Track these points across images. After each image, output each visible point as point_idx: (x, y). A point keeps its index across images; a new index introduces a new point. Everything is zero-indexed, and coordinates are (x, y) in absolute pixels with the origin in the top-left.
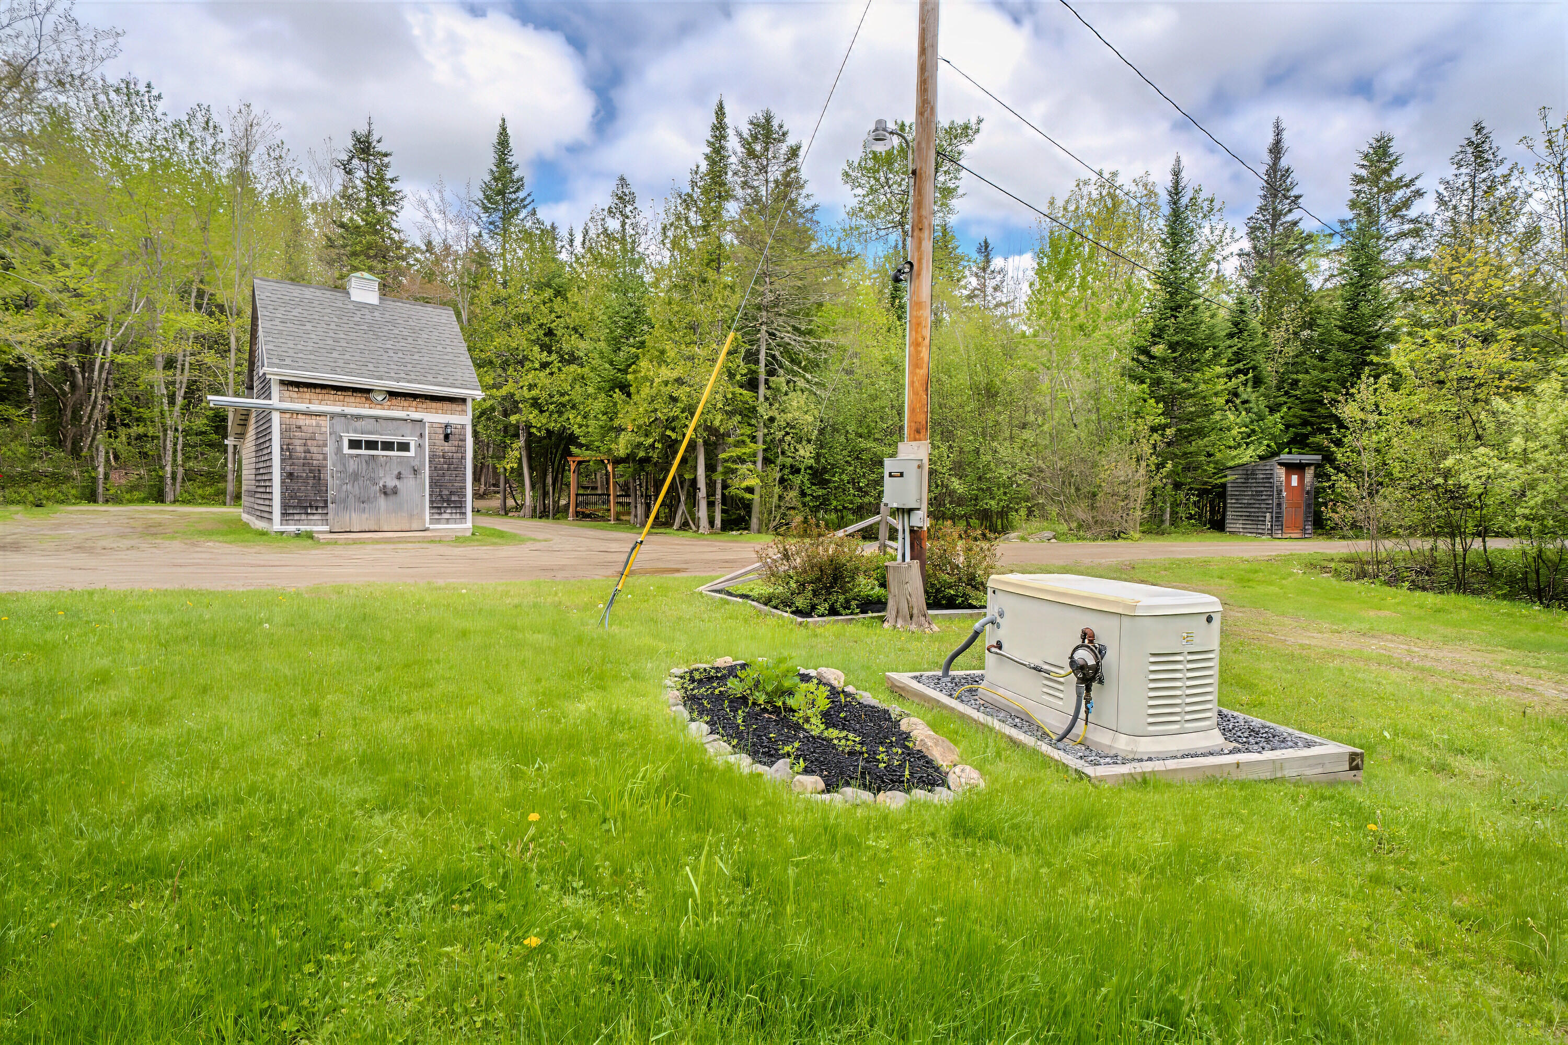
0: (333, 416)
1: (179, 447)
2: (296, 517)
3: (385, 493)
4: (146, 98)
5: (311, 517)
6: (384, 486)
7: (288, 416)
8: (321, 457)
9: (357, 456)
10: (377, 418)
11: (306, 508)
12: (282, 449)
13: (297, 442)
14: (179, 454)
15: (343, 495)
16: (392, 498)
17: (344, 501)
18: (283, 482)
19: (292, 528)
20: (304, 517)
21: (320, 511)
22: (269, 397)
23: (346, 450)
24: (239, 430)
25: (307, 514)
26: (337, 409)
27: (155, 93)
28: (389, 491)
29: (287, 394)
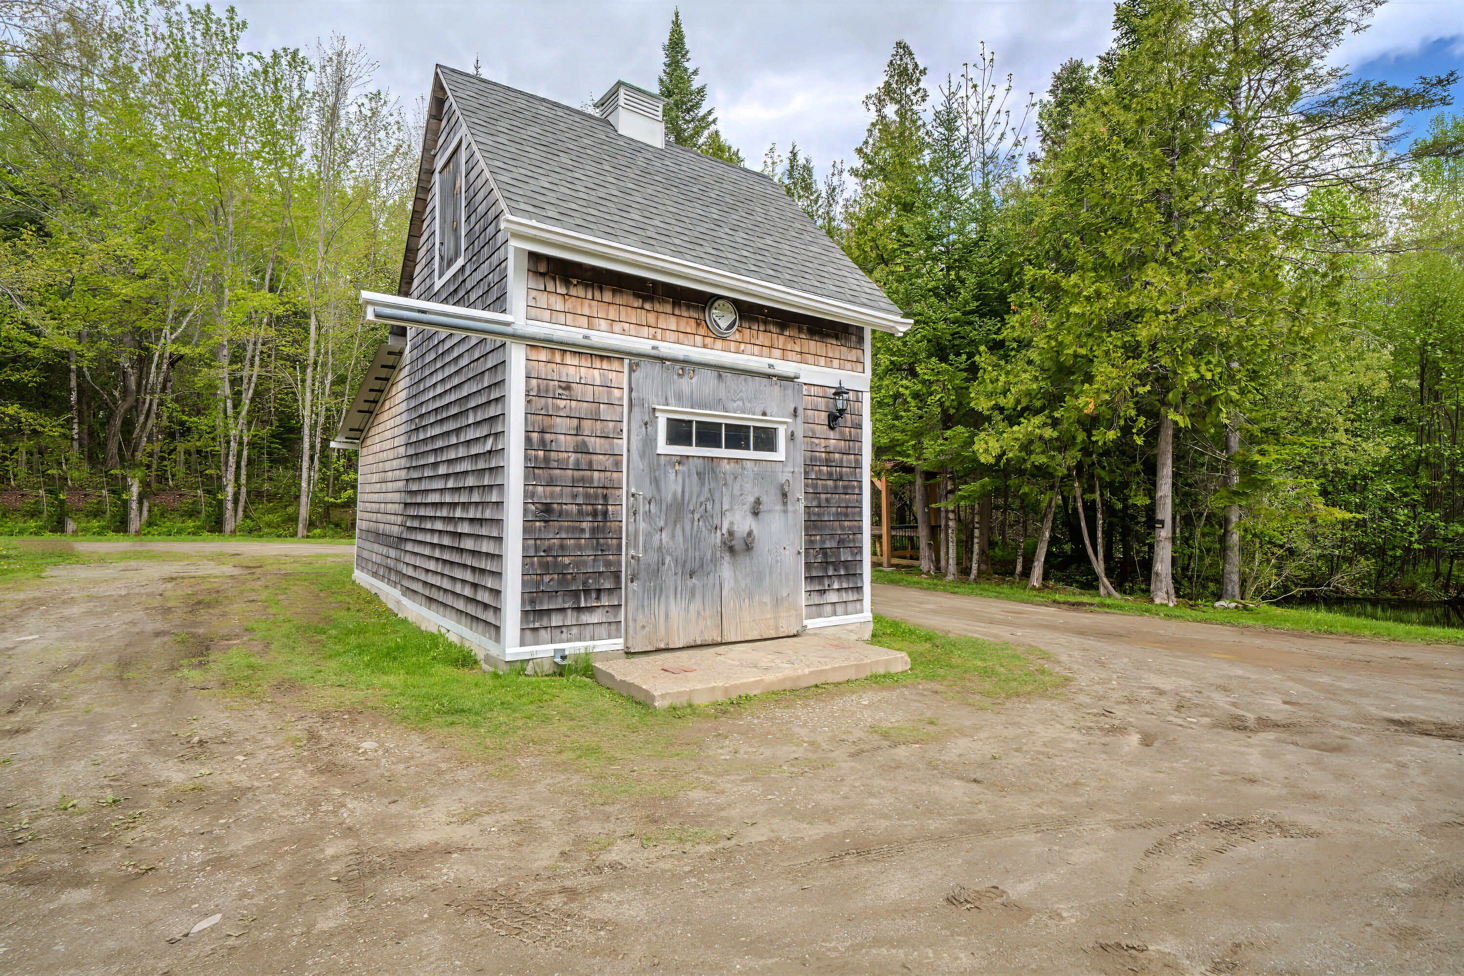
0: (636, 358)
1: (243, 463)
2: (556, 620)
3: (731, 550)
4: (227, 29)
5: (586, 618)
6: (731, 533)
7: (543, 356)
8: (609, 462)
9: (683, 459)
10: (720, 369)
11: (576, 594)
12: (528, 440)
13: (562, 424)
14: (243, 472)
15: (653, 557)
16: (744, 561)
17: (656, 572)
18: (527, 530)
19: (545, 650)
20: (570, 618)
21: (605, 601)
22: (499, 302)
23: (663, 447)
24: (357, 420)
25: (579, 609)
26: (644, 345)
27: (238, 19)
28: (738, 544)
29: (543, 299)
